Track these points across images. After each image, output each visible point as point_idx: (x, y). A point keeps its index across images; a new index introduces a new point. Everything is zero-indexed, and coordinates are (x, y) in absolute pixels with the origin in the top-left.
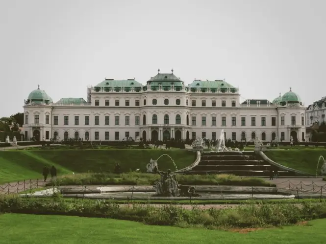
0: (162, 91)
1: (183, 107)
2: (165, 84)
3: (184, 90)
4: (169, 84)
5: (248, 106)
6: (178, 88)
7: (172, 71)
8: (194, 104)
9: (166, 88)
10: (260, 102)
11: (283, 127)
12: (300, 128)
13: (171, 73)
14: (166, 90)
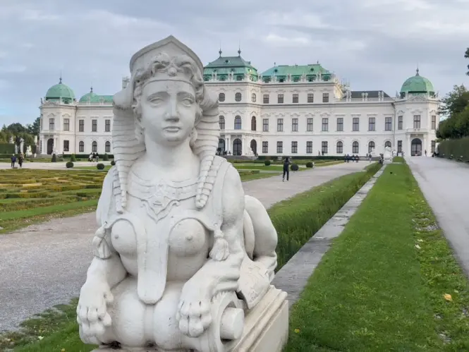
0: (216, 81)
1: (246, 104)
2: (222, 71)
3: (248, 80)
4: (228, 71)
5: (349, 101)
6: (240, 77)
7: (239, 52)
8: (266, 100)
9: (223, 77)
10: (367, 94)
11: (400, 132)
12: (427, 133)
13: (237, 55)
14: (223, 79)
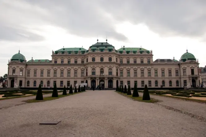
0: (99, 52)
1: (114, 63)
2: (101, 48)
3: (114, 52)
4: (104, 48)
5: (159, 63)
6: (110, 50)
8: (121, 61)
9: (102, 50)
10: (167, 60)
11: (185, 76)
13: (106, 42)
14: (102, 51)
